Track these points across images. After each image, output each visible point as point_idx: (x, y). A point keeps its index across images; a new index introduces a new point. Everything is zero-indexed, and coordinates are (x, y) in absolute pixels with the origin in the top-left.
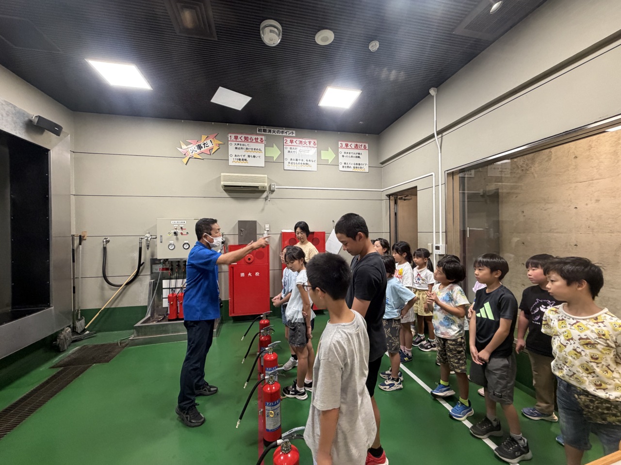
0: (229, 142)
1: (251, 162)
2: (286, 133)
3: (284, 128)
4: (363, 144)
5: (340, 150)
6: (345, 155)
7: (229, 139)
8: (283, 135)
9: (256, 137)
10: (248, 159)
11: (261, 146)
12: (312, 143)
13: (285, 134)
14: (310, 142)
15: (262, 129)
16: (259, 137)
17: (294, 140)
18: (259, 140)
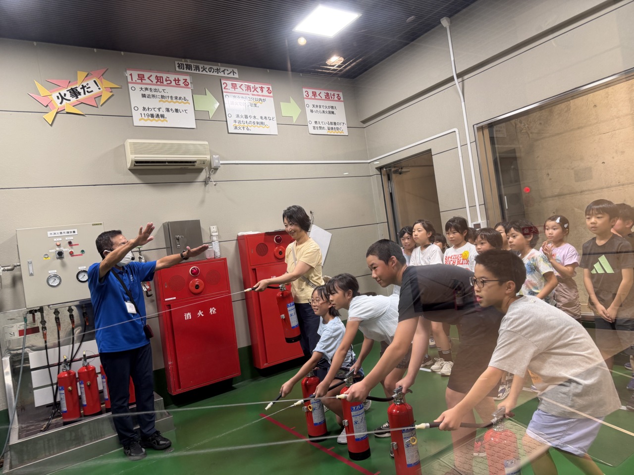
0: (130, 86)
1: (172, 120)
2: (224, 71)
3: (219, 64)
4: (336, 93)
5: (307, 101)
6: (314, 109)
7: (129, 80)
8: (220, 74)
9: (177, 77)
10: (166, 114)
11: (187, 93)
12: (265, 90)
13: (222, 74)
14: (262, 88)
15: (184, 63)
16: (181, 78)
17: (238, 83)
18: (181, 83)
